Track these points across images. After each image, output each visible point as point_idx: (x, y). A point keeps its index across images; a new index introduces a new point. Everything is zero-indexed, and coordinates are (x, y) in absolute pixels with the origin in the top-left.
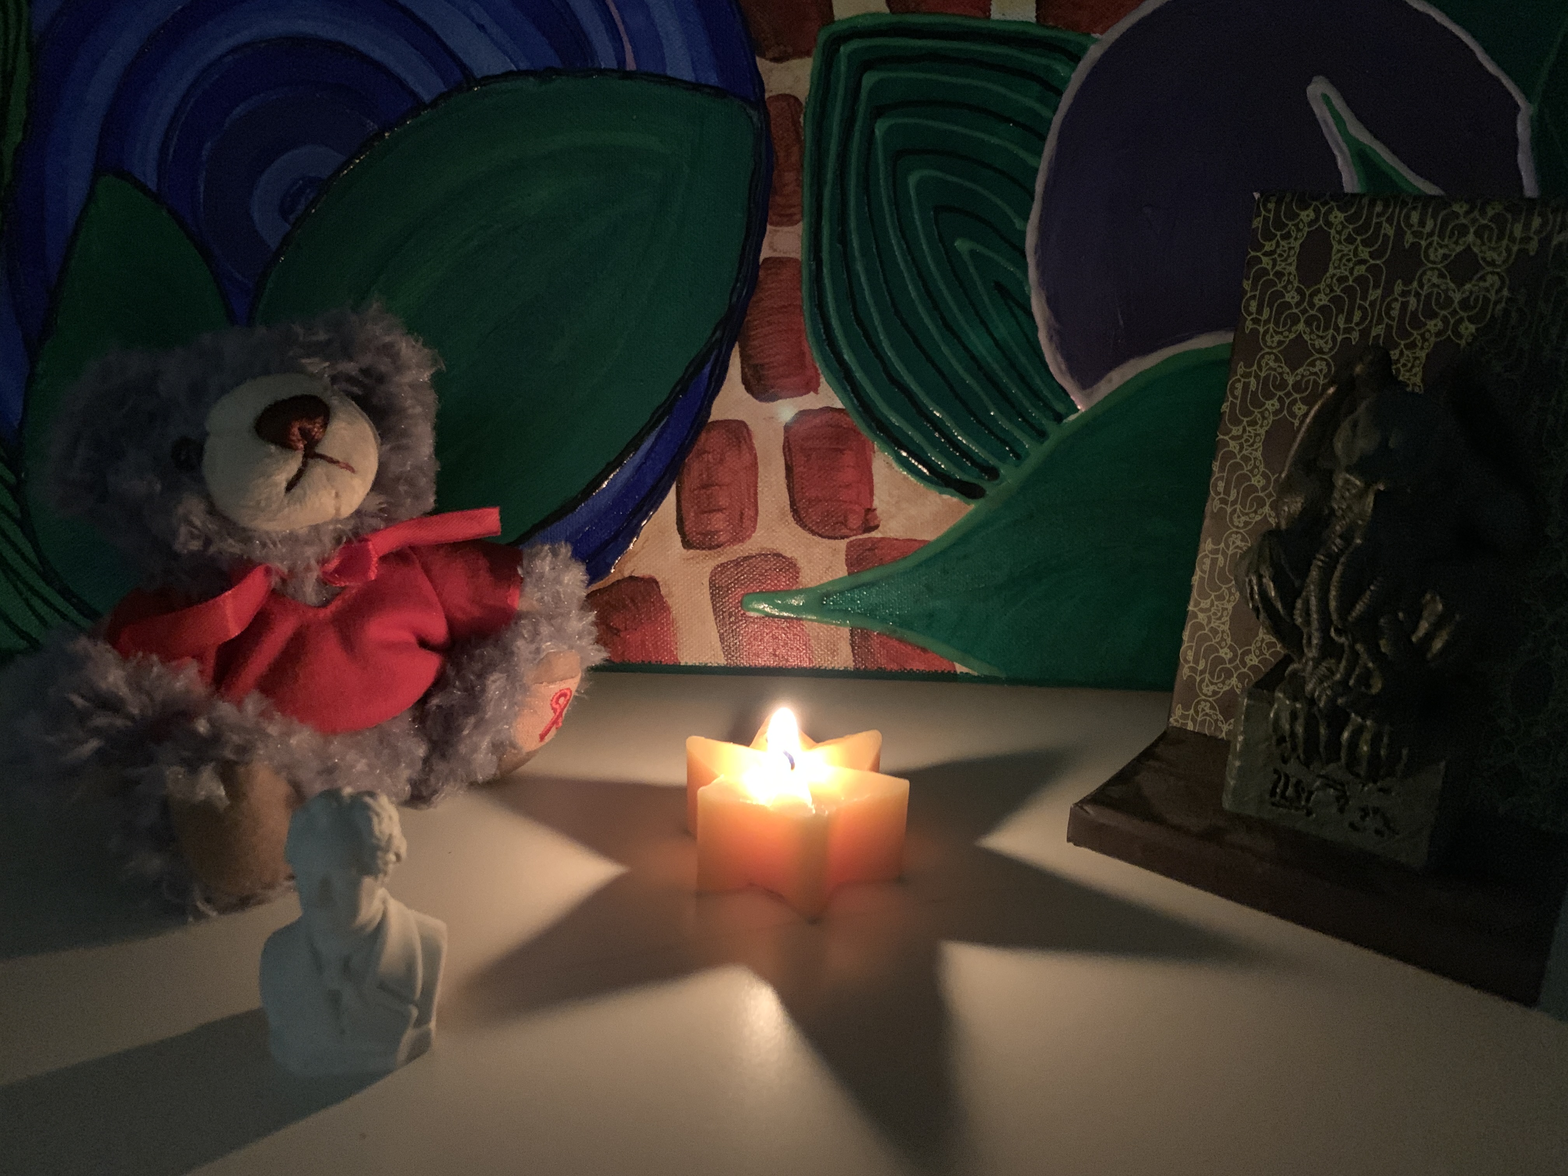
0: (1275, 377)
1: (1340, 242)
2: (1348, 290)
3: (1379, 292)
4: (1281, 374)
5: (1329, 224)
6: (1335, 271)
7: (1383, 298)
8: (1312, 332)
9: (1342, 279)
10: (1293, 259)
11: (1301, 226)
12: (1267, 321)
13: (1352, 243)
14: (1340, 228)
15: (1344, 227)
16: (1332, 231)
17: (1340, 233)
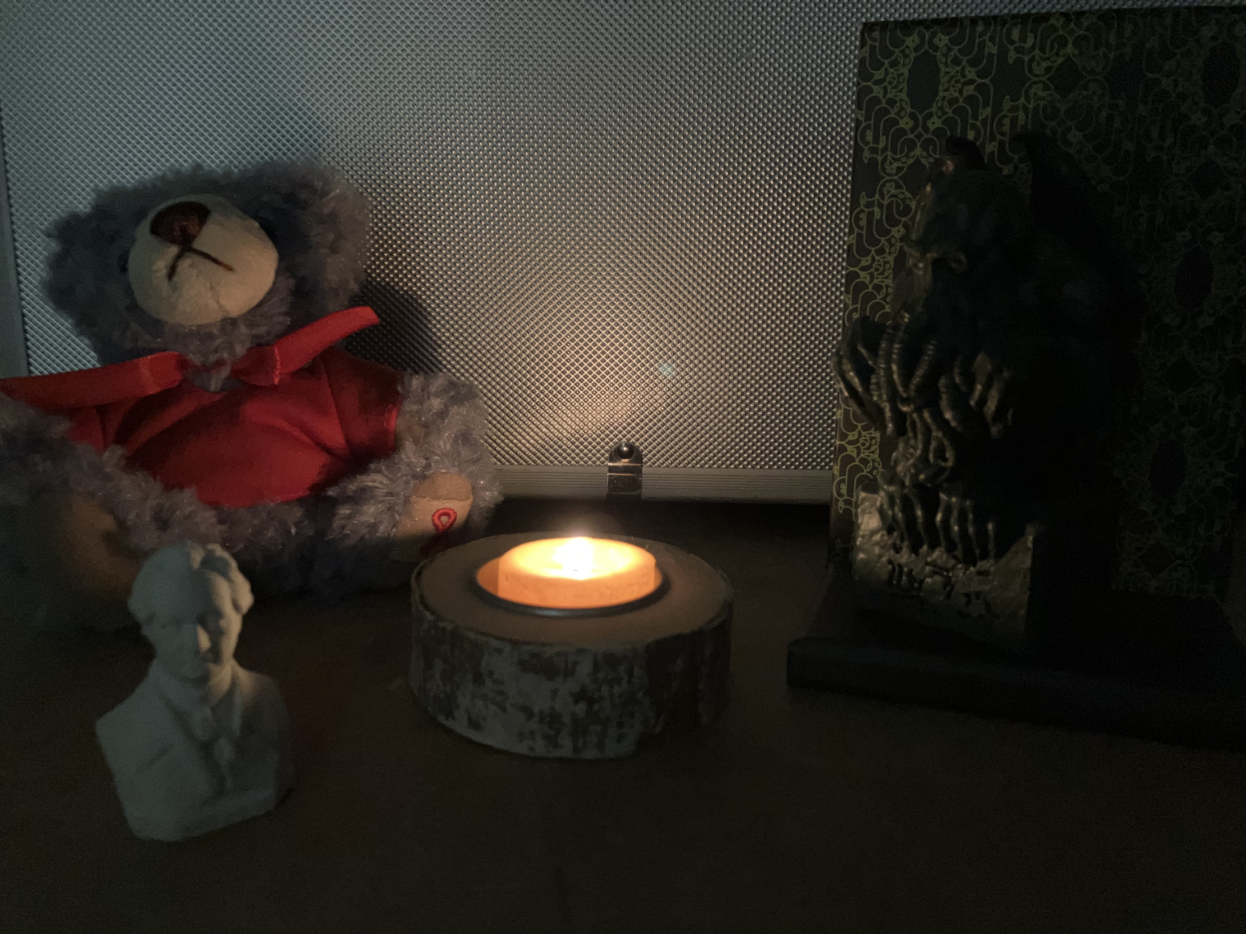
0: (898, 205)
1: (946, 65)
2: (960, 111)
3: (989, 109)
4: (903, 200)
5: (936, 49)
6: (946, 94)
9: (954, 101)
11: (907, 51)
12: (884, 150)
13: (958, 65)
14: (945, 51)
15: (949, 49)
16: (938, 54)
17: (946, 55)
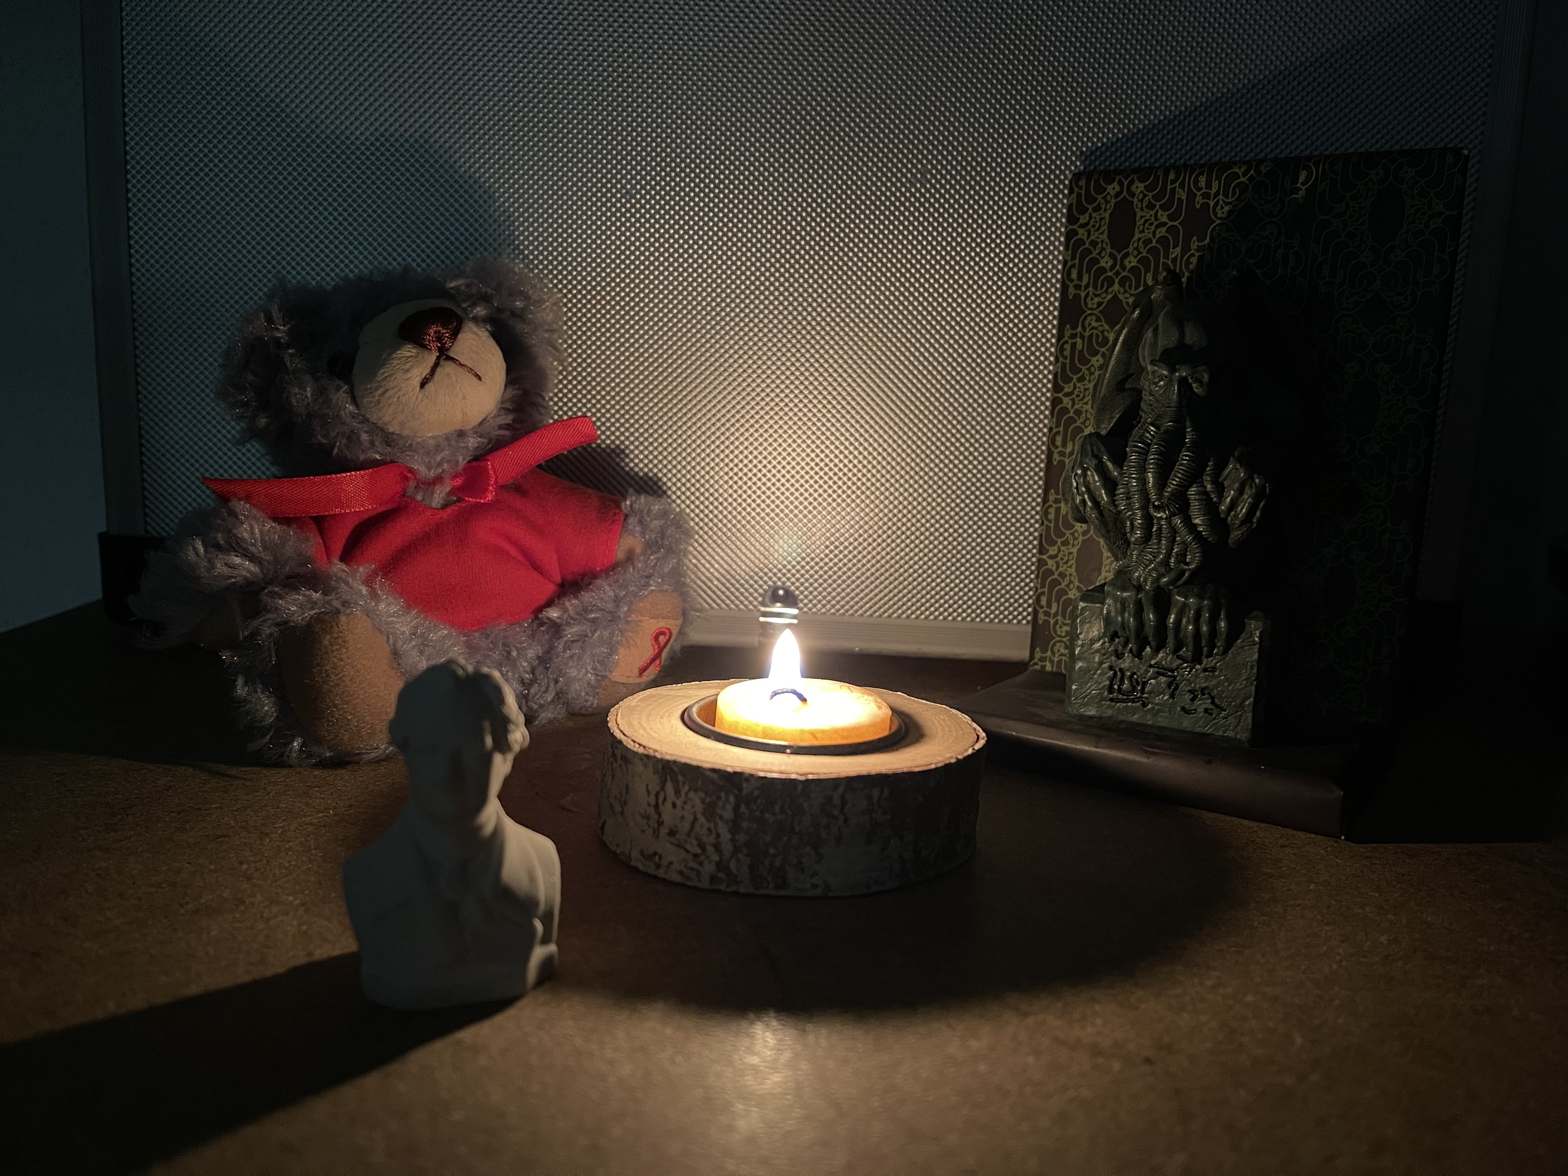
0: (1098, 336)
1: (1142, 209)
2: (1154, 251)
3: (1179, 249)
4: (1102, 332)
5: (1133, 195)
6: (1140, 236)
7: (1183, 253)
8: (1125, 292)
9: (1148, 242)
10: (1105, 228)
11: (1108, 198)
12: (1087, 286)
13: (1152, 209)
14: (1141, 197)
15: (1145, 196)
16: (1135, 200)
17: (1141, 201)
